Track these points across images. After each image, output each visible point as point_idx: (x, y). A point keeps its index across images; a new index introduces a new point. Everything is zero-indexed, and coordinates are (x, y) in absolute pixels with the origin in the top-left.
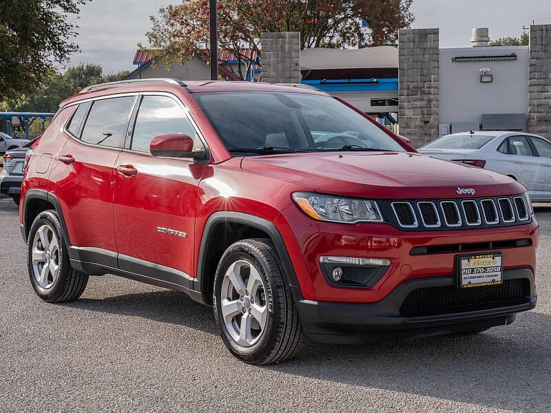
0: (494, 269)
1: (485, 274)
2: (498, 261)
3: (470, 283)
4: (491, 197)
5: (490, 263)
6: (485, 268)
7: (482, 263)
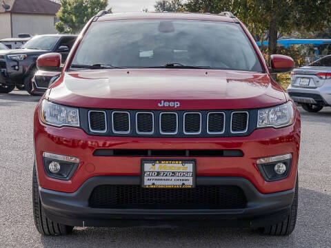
0: (184, 174)
1: (173, 178)
2: (189, 167)
3: (153, 184)
4: (199, 111)
5: (179, 168)
6: (173, 173)
7: (171, 168)
